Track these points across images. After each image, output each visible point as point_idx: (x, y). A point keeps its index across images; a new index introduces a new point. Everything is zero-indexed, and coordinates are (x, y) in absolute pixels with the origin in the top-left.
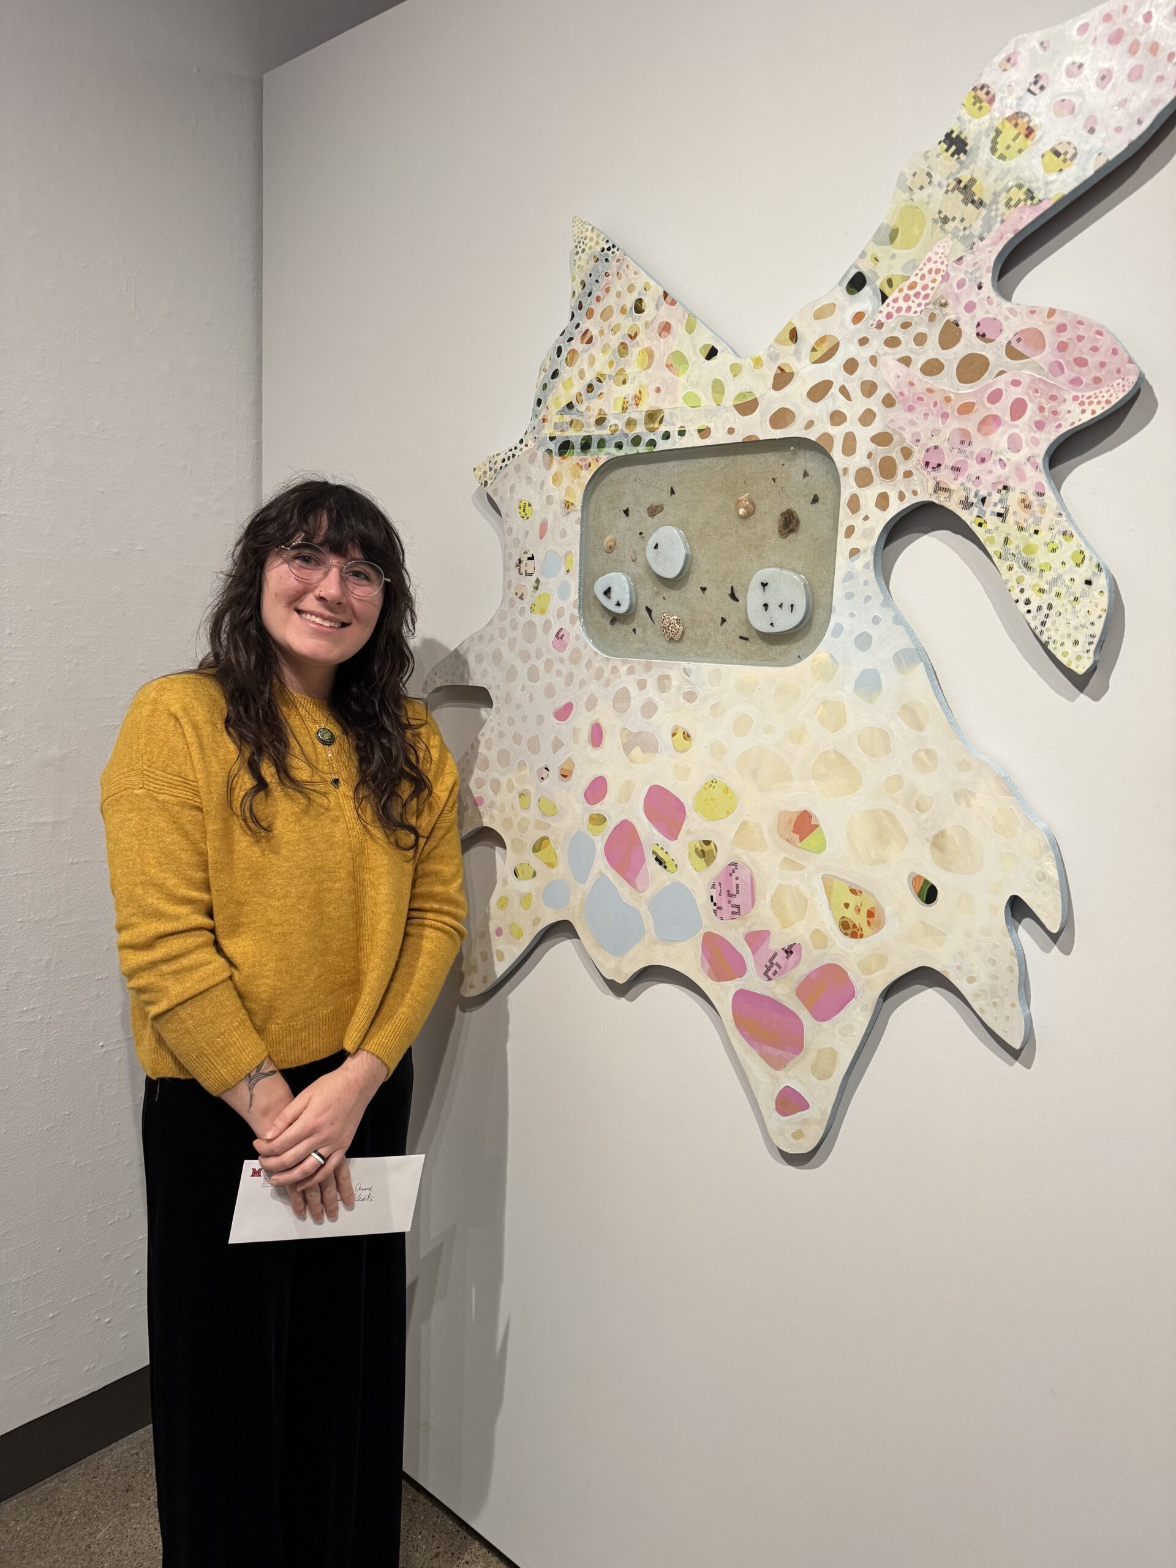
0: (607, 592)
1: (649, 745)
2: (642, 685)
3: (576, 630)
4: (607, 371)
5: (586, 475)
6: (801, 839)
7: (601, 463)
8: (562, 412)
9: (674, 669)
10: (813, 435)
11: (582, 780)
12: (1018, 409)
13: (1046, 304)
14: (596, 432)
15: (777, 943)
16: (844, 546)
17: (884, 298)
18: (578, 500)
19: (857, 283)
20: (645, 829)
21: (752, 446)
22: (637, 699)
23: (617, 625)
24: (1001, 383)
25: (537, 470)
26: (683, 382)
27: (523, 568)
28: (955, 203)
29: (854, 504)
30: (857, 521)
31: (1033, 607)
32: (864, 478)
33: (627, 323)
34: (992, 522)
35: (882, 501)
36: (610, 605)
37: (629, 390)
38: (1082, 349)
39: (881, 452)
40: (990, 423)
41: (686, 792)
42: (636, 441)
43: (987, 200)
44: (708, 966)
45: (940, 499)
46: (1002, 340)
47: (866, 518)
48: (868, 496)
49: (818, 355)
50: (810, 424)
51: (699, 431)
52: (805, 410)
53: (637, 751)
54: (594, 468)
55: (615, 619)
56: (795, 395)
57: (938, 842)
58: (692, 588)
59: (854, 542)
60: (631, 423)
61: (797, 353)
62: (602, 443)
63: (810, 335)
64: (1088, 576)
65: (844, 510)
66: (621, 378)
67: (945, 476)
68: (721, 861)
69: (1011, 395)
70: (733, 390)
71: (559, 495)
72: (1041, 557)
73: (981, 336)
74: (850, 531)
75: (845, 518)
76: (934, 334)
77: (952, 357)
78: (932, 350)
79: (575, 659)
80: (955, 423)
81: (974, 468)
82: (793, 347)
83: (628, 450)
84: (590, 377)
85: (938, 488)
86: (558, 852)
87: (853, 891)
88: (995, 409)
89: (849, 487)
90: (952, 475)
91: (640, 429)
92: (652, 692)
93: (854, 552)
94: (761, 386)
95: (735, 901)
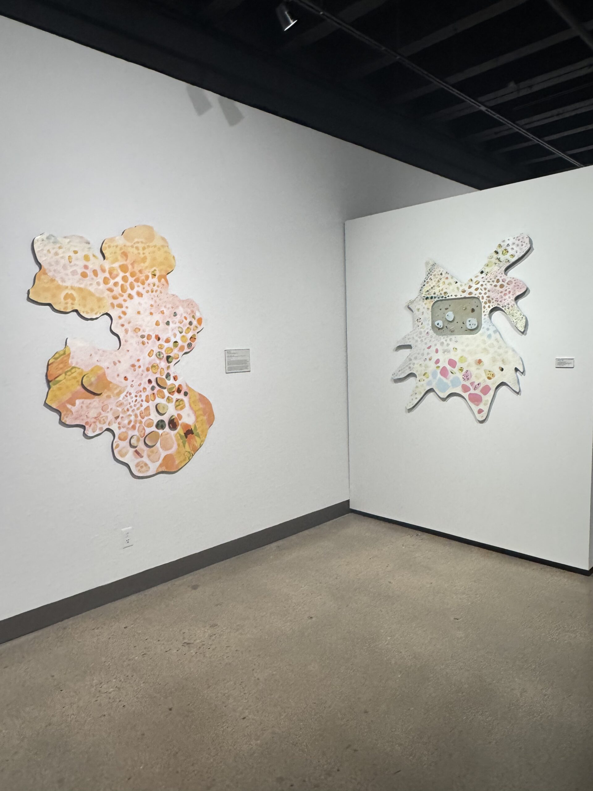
0: (438, 324)
1: (449, 352)
2: (446, 340)
3: (431, 332)
4: (435, 285)
5: (432, 304)
6: (479, 364)
7: (435, 301)
8: (426, 292)
9: (453, 337)
10: (476, 296)
11: (434, 359)
12: (510, 292)
13: (512, 277)
14: (434, 296)
15: (476, 383)
16: (483, 314)
17: (487, 275)
18: (430, 308)
19: (482, 272)
20: (449, 368)
21: (465, 298)
22: (445, 343)
23: (440, 330)
24: (507, 288)
25: (421, 302)
26: (451, 287)
27: (419, 321)
28: (497, 261)
29: (484, 307)
30: (485, 310)
31: (514, 322)
32: (486, 303)
33: (440, 277)
34: (507, 309)
35: (489, 307)
36: (439, 326)
37: (440, 288)
38: (518, 284)
39: (488, 299)
40: (505, 294)
41: (456, 359)
42: (442, 297)
43: (502, 261)
44: (463, 390)
45: (498, 306)
46: (506, 282)
47: (487, 309)
48: (487, 306)
49: (476, 283)
50: (475, 295)
51: (455, 295)
52: (475, 292)
53: (446, 353)
54: (434, 302)
55: (439, 329)
56: (472, 290)
57: (503, 361)
58: (455, 322)
59: (485, 313)
60: (441, 294)
61: (472, 283)
62: (435, 298)
63: (475, 280)
64: (522, 317)
65: (483, 308)
66: (438, 286)
67: (499, 302)
68: (464, 371)
69: (508, 290)
70: (461, 289)
71: (426, 307)
72: (515, 314)
73: (503, 281)
74: (484, 312)
75: (483, 310)
76: (495, 280)
77: (499, 284)
78: (495, 283)
79: (432, 337)
80: (500, 294)
81: (503, 301)
82: (472, 282)
83: (440, 299)
84: (432, 286)
85: (498, 304)
86: (430, 375)
87: (489, 371)
88: (506, 292)
89: (483, 305)
90: (500, 302)
91: (443, 295)
92: (448, 341)
93: (485, 315)
94: (466, 288)
95: (468, 377)
